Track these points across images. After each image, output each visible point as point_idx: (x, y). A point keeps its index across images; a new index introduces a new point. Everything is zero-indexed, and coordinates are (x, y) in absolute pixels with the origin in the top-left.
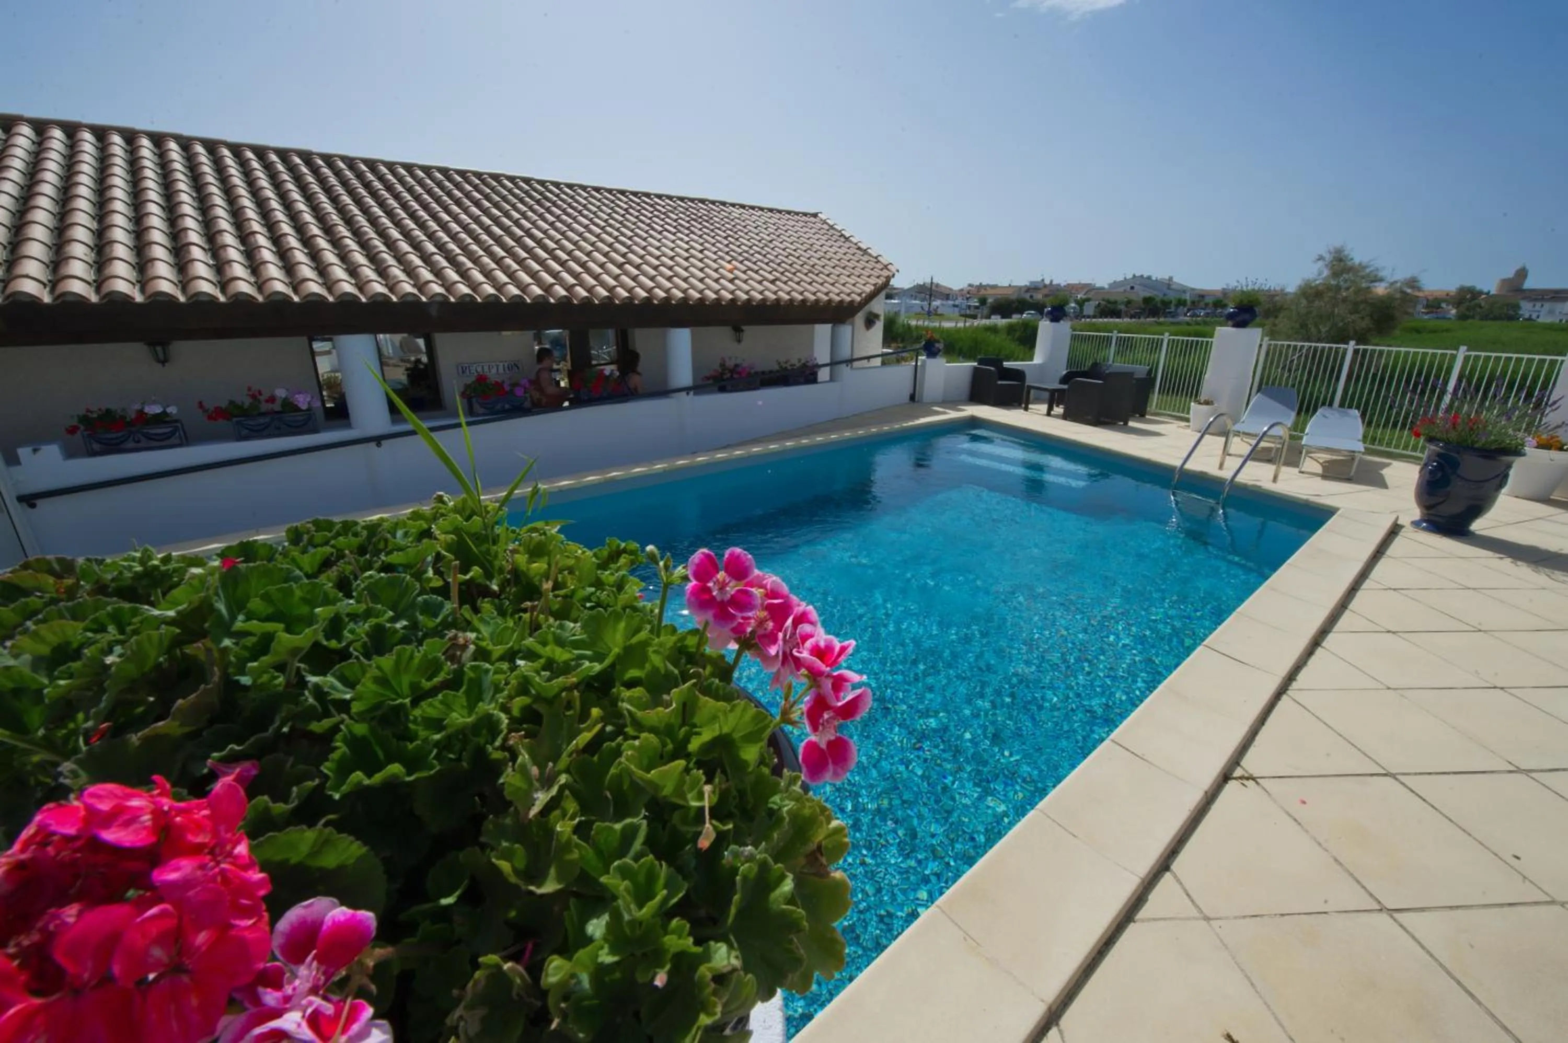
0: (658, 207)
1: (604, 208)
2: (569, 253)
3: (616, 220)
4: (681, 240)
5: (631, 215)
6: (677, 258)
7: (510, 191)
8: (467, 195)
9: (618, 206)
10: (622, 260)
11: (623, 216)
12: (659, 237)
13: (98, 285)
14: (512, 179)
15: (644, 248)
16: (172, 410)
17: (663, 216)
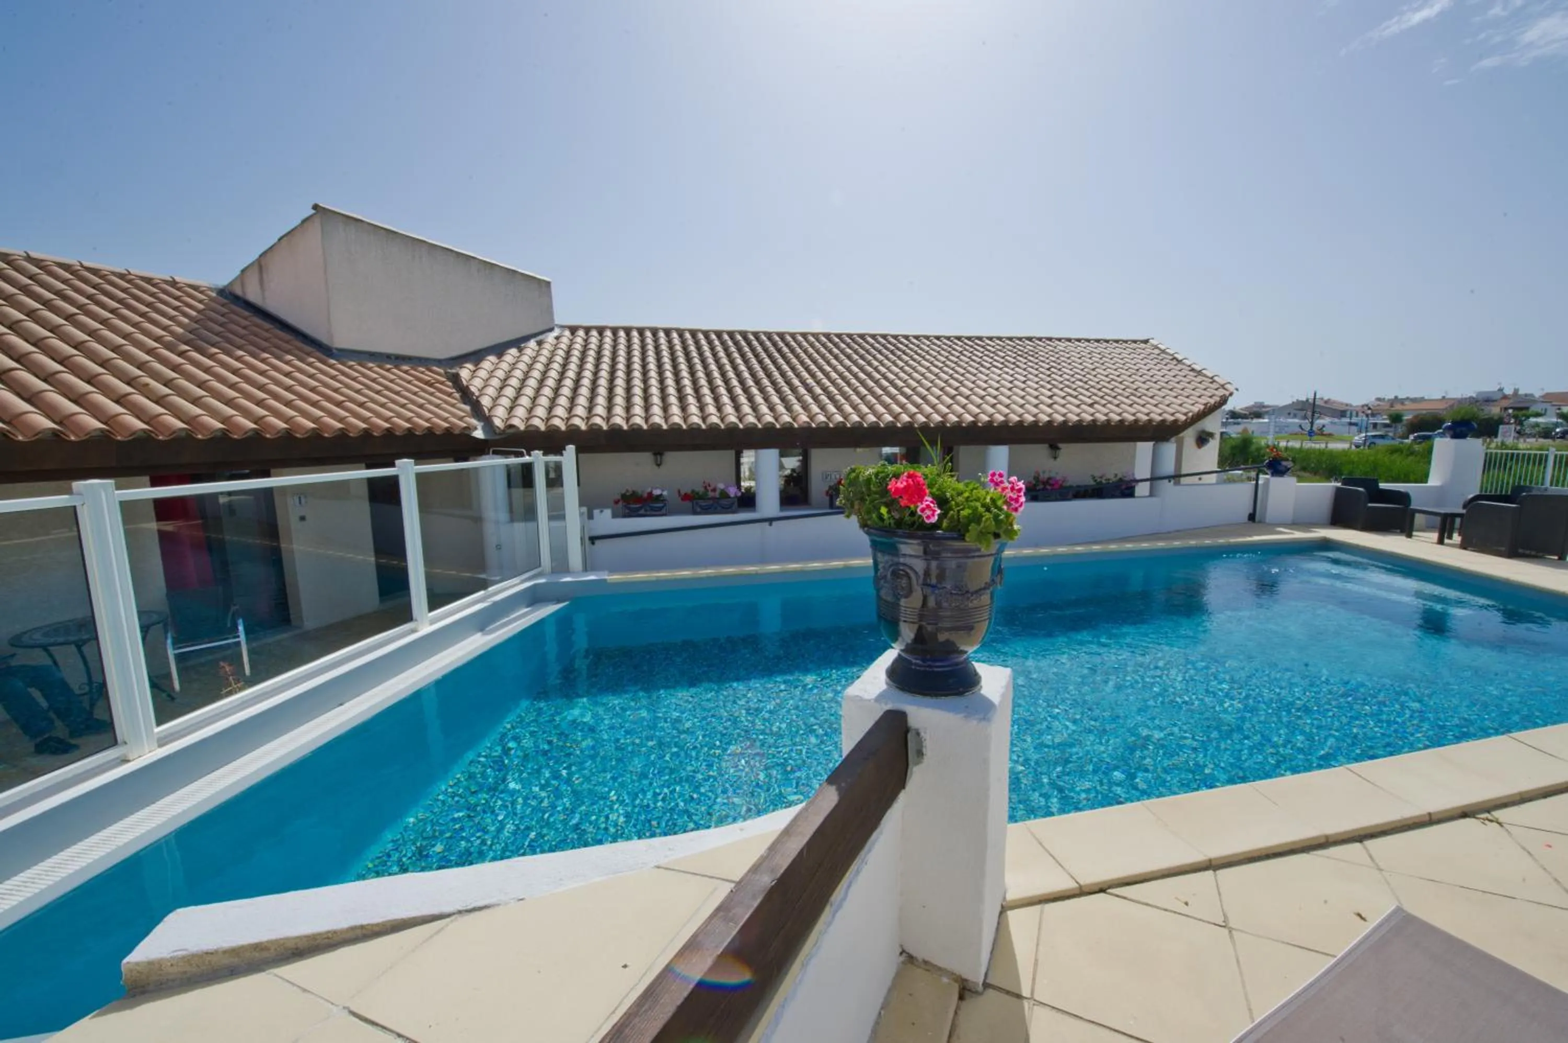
0: (989, 348)
1: (943, 352)
2: (914, 390)
3: (952, 361)
4: (1007, 373)
5: (965, 356)
6: (1002, 389)
7: (872, 345)
8: (842, 351)
9: (954, 349)
10: (954, 392)
11: (958, 357)
12: (988, 372)
13: (647, 420)
14: (873, 336)
15: (974, 382)
16: (665, 493)
17: (992, 355)
